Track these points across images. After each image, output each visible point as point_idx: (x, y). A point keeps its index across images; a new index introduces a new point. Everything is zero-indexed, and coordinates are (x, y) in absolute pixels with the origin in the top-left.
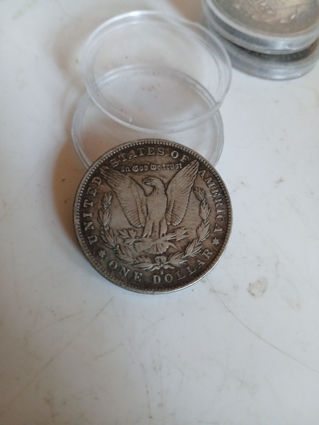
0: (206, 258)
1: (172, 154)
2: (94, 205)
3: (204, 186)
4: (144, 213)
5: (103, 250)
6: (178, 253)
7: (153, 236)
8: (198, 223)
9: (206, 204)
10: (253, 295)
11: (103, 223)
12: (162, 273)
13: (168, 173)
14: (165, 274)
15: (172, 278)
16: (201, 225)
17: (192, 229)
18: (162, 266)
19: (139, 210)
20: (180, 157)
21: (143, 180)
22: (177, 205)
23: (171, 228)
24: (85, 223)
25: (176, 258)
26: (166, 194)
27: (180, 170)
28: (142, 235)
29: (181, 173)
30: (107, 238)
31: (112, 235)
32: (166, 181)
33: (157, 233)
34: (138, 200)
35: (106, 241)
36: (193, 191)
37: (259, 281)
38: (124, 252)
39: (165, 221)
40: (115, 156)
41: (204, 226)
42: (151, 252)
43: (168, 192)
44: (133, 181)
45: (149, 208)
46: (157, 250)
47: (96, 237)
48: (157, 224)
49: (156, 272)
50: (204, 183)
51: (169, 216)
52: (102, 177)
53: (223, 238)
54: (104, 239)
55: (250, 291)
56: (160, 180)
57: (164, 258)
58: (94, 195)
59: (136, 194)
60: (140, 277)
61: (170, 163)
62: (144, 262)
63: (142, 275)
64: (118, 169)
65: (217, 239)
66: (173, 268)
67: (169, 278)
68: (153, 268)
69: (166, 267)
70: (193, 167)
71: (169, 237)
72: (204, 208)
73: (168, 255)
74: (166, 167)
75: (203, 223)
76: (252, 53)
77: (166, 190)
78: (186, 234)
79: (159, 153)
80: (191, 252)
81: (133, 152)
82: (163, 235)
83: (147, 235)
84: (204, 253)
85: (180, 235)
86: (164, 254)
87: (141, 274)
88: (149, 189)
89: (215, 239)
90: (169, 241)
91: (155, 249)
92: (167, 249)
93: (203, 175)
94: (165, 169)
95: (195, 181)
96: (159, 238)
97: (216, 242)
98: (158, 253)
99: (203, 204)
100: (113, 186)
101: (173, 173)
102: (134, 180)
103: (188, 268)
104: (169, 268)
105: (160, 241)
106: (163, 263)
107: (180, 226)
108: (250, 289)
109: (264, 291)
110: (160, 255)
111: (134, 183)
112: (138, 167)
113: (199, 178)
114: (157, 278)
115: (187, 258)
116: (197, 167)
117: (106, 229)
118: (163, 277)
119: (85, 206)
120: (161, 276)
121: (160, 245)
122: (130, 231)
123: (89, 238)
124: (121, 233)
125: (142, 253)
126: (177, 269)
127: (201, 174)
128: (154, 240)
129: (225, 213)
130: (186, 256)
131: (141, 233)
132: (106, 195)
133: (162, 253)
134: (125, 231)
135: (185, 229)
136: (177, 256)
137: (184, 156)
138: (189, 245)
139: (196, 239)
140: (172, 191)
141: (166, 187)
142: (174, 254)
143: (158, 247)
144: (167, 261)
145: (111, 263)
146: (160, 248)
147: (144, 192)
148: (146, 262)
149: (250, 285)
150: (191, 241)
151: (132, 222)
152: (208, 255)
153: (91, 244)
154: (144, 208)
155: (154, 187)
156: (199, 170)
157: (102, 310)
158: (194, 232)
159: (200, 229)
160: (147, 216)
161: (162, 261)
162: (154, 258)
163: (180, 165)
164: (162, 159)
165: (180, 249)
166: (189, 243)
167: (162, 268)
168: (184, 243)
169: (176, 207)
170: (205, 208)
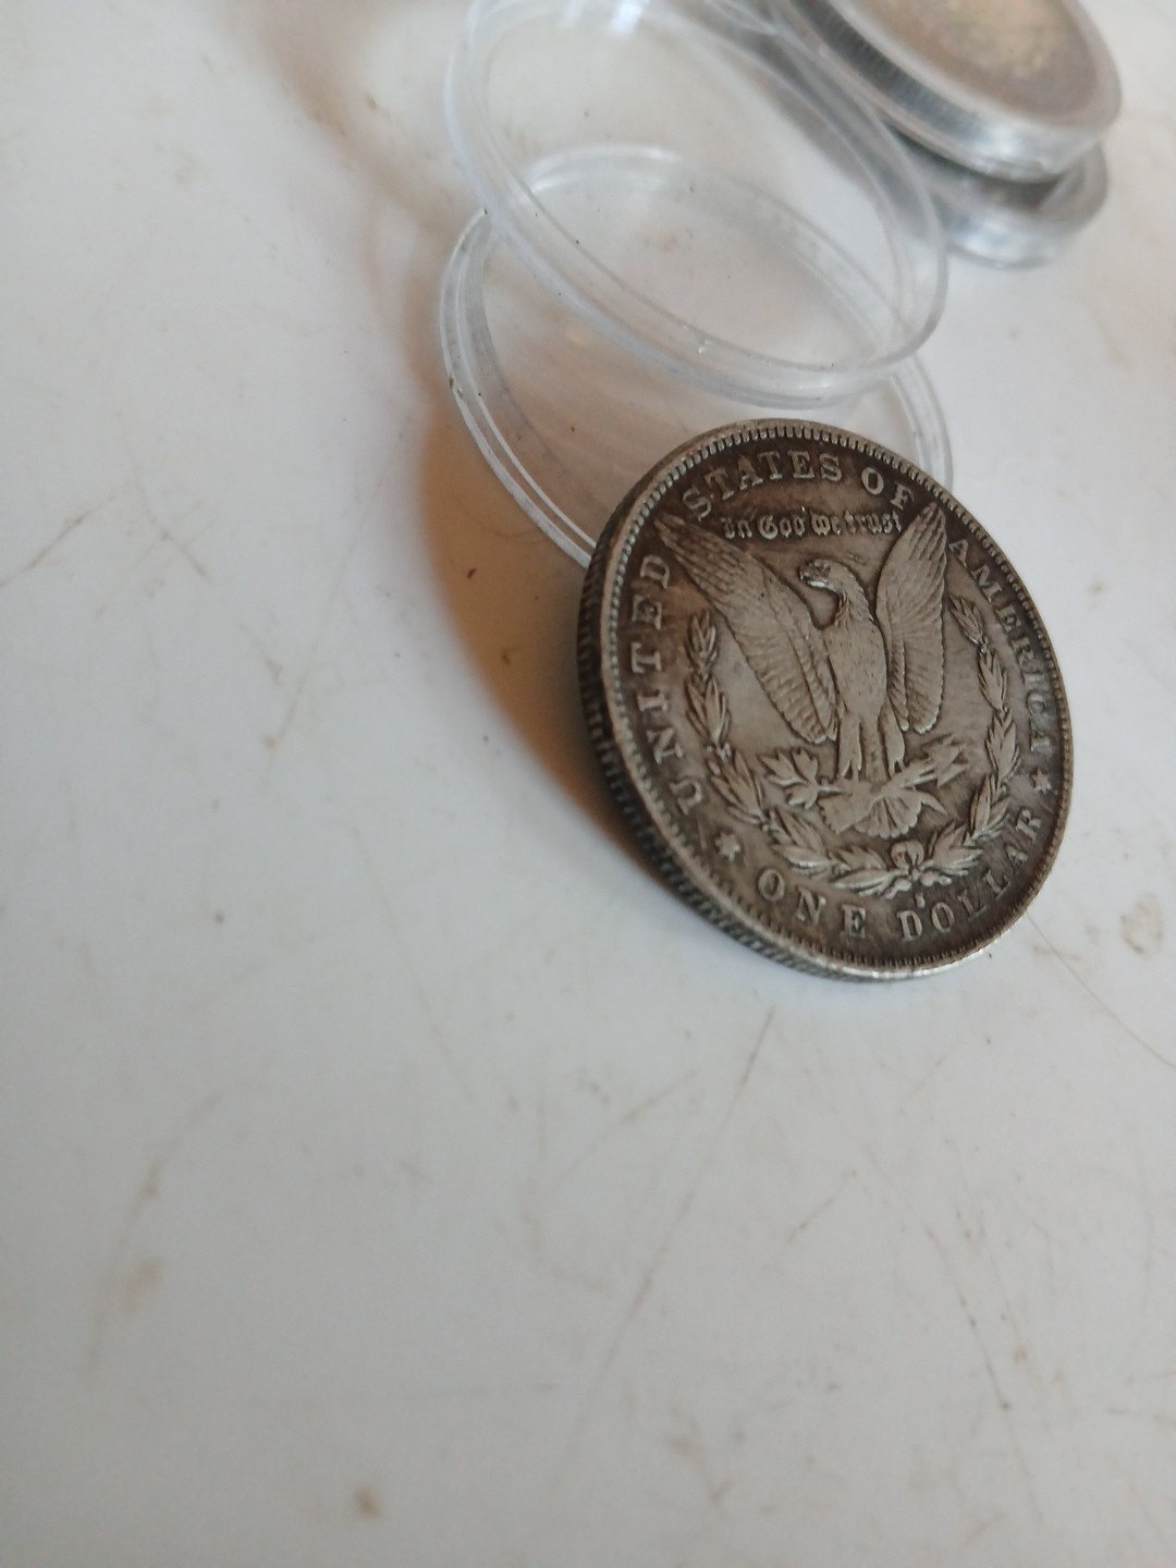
0: (1027, 838)
1: (865, 479)
2: (663, 662)
3: (971, 593)
4: (826, 691)
5: (729, 831)
6: (952, 827)
7: (869, 771)
8: (985, 721)
9: (993, 655)
10: (1139, 950)
11: (709, 733)
12: (922, 902)
13: (868, 546)
14: (930, 905)
15: (952, 915)
16: (993, 727)
17: (972, 742)
18: (916, 875)
19: (811, 679)
20: (890, 492)
21: (798, 571)
22: (916, 660)
23: (915, 741)
24: (651, 735)
25: (951, 847)
26: (876, 622)
27: (897, 536)
28: (837, 770)
29: (904, 547)
30: (734, 785)
31: (748, 774)
32: (866, 574)
33: (879, 763)
34: (799, 642)
35: (732, 799)
36: (950, 610)
37: (1142, 906)
38: (796, 836)
39: (892, 718)
40: (694, 476)
41: (1002, 731)
42: (872, 833)
43: (881, 613)
44: (769, 573)
45: (839, 673)
46: (893, 823)
47: (698, 787)
48: (872, 730)
49: (902, 902)
50: (971, 581)
51: (901, 700)
52: (669, 555)
53: (1059, 768)
54: (724, 791)
55: (1128, 941)
56: (851, 570)
57: (915, 849)
58: (658, 625)
59: (789, 622)
60: (863, 924)
61: (865, 511)
62: (863, 868)
63: (867, 913)
64: (714, 525)
65: (1044, 772)
66: (949, 881)
67: (943, 916)
68: (892, 885)
69: (929, 881)
70: (933, 527)
71: (916, 775)
72: (992, 670)
73: (926, 836)
74: (856, 524)
75: (997, 722)
77: (873, 606)
78: (959, 760)
79: (827, 471)
80: (986, 818)
81: (745, 463)
82: (898, 769)
83: (850, 771)
84: (1021, 826)
85: (944, 765)
86: (914, 834)
87: (863, 912)
88: (823, 606)
89: (1040, 772)
90: (920, 788)
91: (885, 818)
92: (920, 817)
93: (963, 557)
94: (854, 530)
95: (949, 576)
96: (889, 777)
97: (1044, 783)
98: (895, 834)
99: (985, 655)
100: (712, 591)
101: (882, 546)
102: (771, 568)
103: (989, 878)
104: (936, 884)
105: (894, 790)
106: (917, 867)
107: (939, 732)
108: (1127, 929)
109: (1159, 937)
110: (902, 839)
111: (775, 579)
112: (777, 521)
113: (955, 565)
114: (911, 920)
115: (978, 845)
116: (942, 529)
117: (722, 754)
118: (926, 914)
119: (636, 669)
120: (919, 911)
121: (898, 806)
122: (796, 757)
123: (674, 788)
124: (773, 764)
125: (852, 837)
126: (960, 884)
127: (958, 552)
128: (876, 788)
129: (1046, 687)
130: (976, 835)
131: (831, 763)
132: (696, 622)
133: (905, 830)
134: (785, 760)
135: (954, 744)
136: (951, 840)
137: (901, 488)
138: (976, 798)
139: (990, 777)
140: (890, 610)
141: (871, 597)
142: (940, 832)
143: (892, 810)
144: (928, 857)
145: (765, 879)
146: (899, 814)
147: (812, 613)
148: (869, 866)
149: (1124, 919)
150: (979, 782)
151: (797, 726)
152: (1030, 828)
153: (686, 811)
154: (823, 670)
155: (837, 598)
156: (951, 540)
157: (754, 1057)
158: (980, 752)
159: (995, 741)
160: (837, 703)
161: (914, 858)
162: (889, 851)
163: (896, 517)
164: (838, 496)
165: (955, 815)
166: (976, 791)
167: (918, 886)
168: (960, 793)
169: (914, 668)
170: (995, 670)
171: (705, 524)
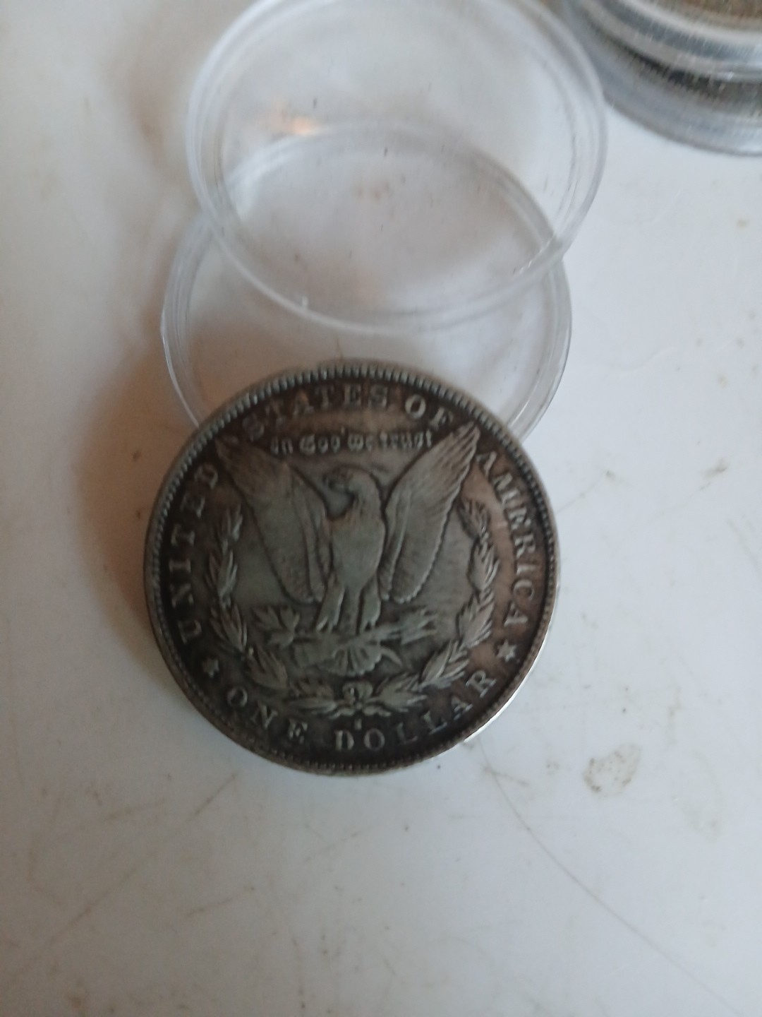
0: (477, 693)
1: (409, 405)
2: (196, 540)
3: (487, 497)
4: (321, 567)
5: (213, 657)
6: (405, 675)
7: (342, 626)
8: (462, 599)
9: (489, 547)
10: (596, 789)
11: (215, 589)
12: (359, 725)
13: (393, 459)
14: (365, 729)
15: (383, 740)
16: (470, 603)
17: (444, 614)
18: (359, 706)
19: (312, 557)
20: (430, 413)
21: (324, 478)
22: (411, 547)
23: (390, 609)
24: (172, 588)
25: (399, 690)
26: (384, 517)
27: (425, 449)
28: (314, 624)
30: (225, 625)
31: (238, 619)
32: (385, 480)
33: (353, 621)
34: (309, 530)
35: (222, 636)
36: (458, 511)
37: (617, 754)
38: (264, 664)
39: (374, 591)
40: (256, 410)
41: (478, 609)
42: (334, 670)
43: (390, 511)
44: (297, 478)
45: (337, 554)
46: (350, 666)
47: (199, 626)
48: (355, 598)
49: (344, 723)
50: (490, 489)
51: (389, 577)
52: (219, 465)
53: (528, 643)
54: (218, 631)
55: (588, 780)
56: (372, 476)
57: (366, 689)
58: (199, 513)
59: (305, 514)
60: (302, 733)
61: (400, 431)
62: (314, 695)
63: (309, 727)
64: (264, 444)
65: (511, 643)
66: (388, 714)
67: (375, 740)
68: (336, 711)
69: (370, 711)
70: (464, 442)
71: (383, 633)
72: (483, 560)
73: (376, 679)
74: (389, 442)
75: (475, 601)
76: (680, 79)
77: (384, 505)
78: (429, 626)
79: (374, 400)
80: (439, 674)
81: (304, 397)
82: (368, 628)
83: (326, 627)
84: (471, 681)
85: (414, 629)
86: (368, 677)
87: (305, 726)
89: (506, 644)
90: (385, 644)
91: (345, 662)
92: (377, 666)
93: (488, 466)
94: (385, 445)
95: (466, 484)
96: (358, 633)
97: (509, 652)
98: (352, 674)
99: (481, 548)
100: (247, 490)
101: (406, 459)
102: (303, 477)
103: (427, 717)
104: (376, 716)
105: (358, 643)
106: (362, 701)
107: (416, 603)
108: (590, 772)
109: (627, 781)
110: (357, 679)
111: (302, 483)
112: (316, 441)
113: (477, 476)
114: (345, 739)
115: (427, 691)
116: (474, 443)
117: (224, 606)
118: (359, 737)
119: (173, 541)
120: (355, 733)
121: (359, 654)
122: (282, 613)
123: (180, 625)
124: (261, 614)
125: (311, 672)
126: (397, 717)
127: (483, 463)
128: (343, 640)
129: (539, 576)
130: (424, 684)
131: (311, 619)
132: (228, 513)
133: (362, 672)
134: (271, 612)
135: (428, 614)
136: (399, 685)
137: (441, 412)
138: (434, 656)
139: (454, 642)
140: (400, 507)
141: (385, 496)
142: (393, 678)
143: (352, 657)
144: (374, 694)
145: (232, 693)
146: (357, 660)
147: (327, 508)
148: (319, 694)
149: (592, 762)
150: (441, 644)
151: (290, 589)
152: (483, 685)
153: (184, 640)
154: (324, 551)
155: (353, 497)
156: (478, 452)
157: (209, 801)
158: (450, 622)
159: (468, 615)
160: (329, 575)
161: (361, 695)
162: (341, 686)
163: (429, 435)
164: (377, 419)
165: (410, 666)
166: (436, 650)
167: (359, 714)
168: (420, 652)
169: (408, 552)
170: (486, 560)
171: (257, 443)
